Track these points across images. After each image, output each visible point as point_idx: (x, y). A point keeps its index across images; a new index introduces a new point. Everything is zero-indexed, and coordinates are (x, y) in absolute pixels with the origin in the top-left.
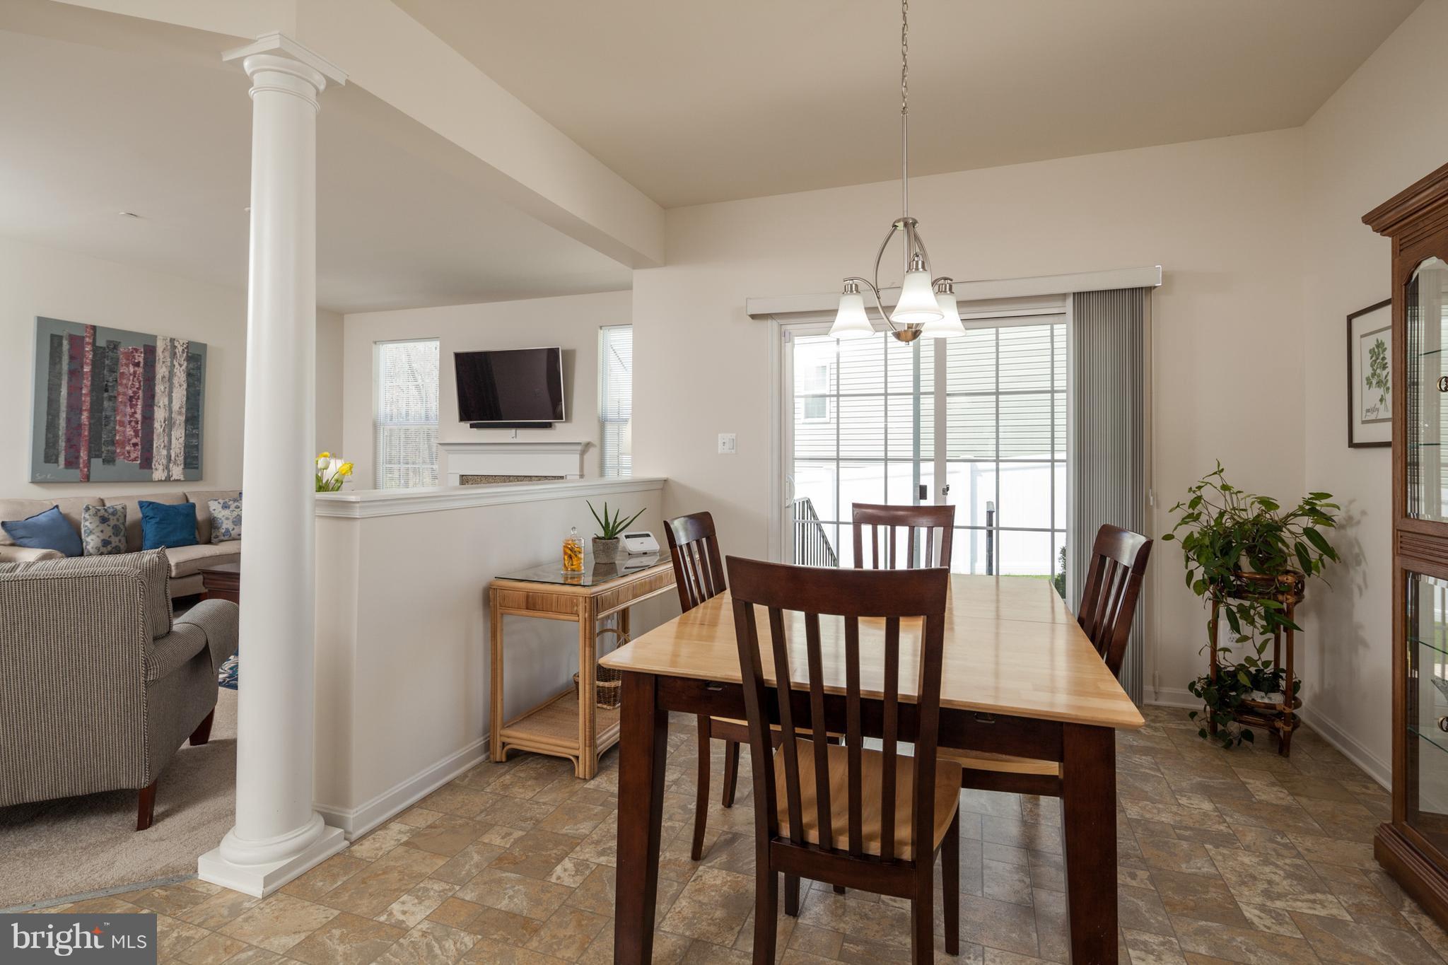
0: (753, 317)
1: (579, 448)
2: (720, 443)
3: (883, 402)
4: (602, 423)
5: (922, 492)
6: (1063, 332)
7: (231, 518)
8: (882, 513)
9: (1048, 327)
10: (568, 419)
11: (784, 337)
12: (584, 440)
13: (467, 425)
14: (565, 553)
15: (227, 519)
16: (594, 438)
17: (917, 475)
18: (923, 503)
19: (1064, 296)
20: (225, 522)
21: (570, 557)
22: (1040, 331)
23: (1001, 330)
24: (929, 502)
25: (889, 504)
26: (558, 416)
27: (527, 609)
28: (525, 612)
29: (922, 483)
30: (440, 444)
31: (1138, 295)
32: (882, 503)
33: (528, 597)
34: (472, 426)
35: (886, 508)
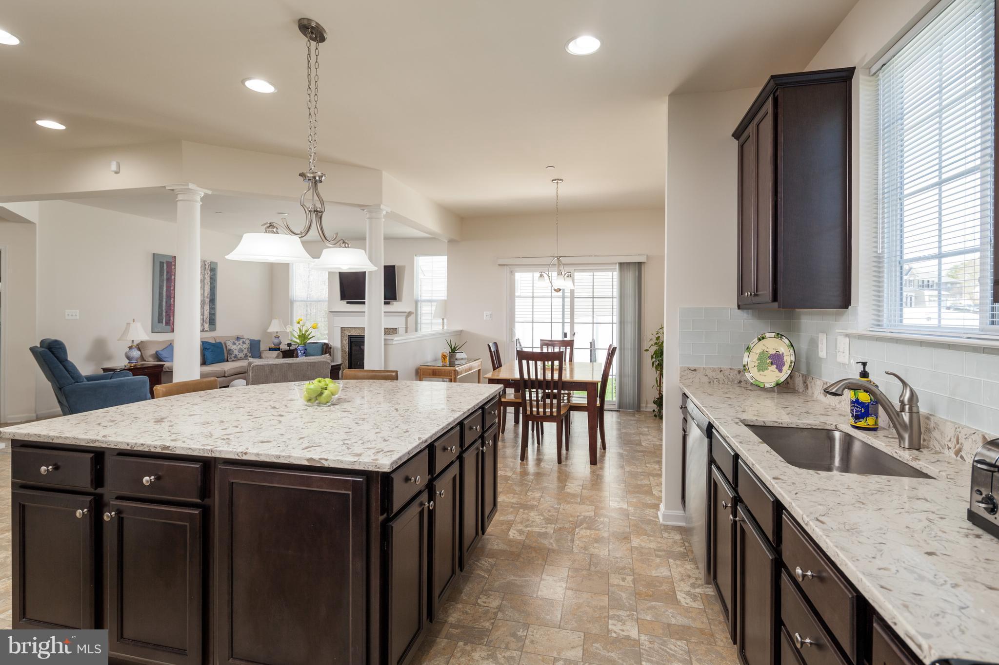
0: (499, 265)
1: (406, 314)
2: (485, 315)
3: (550, 300)
4: (417, 302)
5: (565, 335)
6: (616, 274)
7: (237, 349)
8: (550, 343)
9: (611, 273)
10: (400, 300)
11: (512, 273)
12: (408, 310)
13: (345, 302)
14: (442, 357)
15: (235, 350)
16: (413, 310)
17: (563, 329)
18: (565, 339)
19: (616, 263)
20: (235, 351)
21: (444, 358)
22: (609, 274)
23: (594, 273)
24: (568, 338)
25: (553, 339)
26: (395, 299)
27: (433, 375)
28: (432, 376)
29: (565, 332)
30: (331, 312)
31: (639, 265)
32: (550, 339)
33: (433, 372)
34: (348, 303)
35: (551, 341)
